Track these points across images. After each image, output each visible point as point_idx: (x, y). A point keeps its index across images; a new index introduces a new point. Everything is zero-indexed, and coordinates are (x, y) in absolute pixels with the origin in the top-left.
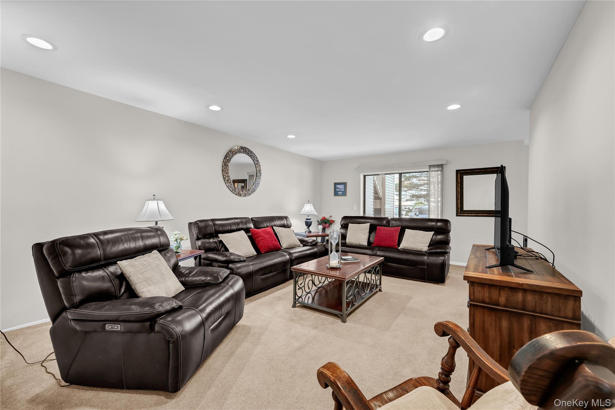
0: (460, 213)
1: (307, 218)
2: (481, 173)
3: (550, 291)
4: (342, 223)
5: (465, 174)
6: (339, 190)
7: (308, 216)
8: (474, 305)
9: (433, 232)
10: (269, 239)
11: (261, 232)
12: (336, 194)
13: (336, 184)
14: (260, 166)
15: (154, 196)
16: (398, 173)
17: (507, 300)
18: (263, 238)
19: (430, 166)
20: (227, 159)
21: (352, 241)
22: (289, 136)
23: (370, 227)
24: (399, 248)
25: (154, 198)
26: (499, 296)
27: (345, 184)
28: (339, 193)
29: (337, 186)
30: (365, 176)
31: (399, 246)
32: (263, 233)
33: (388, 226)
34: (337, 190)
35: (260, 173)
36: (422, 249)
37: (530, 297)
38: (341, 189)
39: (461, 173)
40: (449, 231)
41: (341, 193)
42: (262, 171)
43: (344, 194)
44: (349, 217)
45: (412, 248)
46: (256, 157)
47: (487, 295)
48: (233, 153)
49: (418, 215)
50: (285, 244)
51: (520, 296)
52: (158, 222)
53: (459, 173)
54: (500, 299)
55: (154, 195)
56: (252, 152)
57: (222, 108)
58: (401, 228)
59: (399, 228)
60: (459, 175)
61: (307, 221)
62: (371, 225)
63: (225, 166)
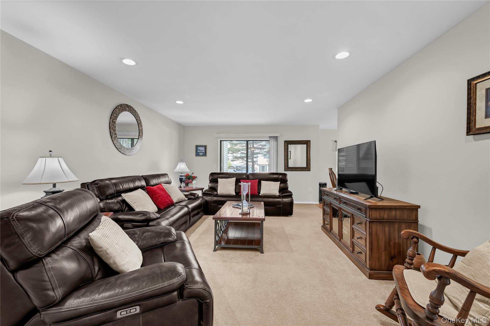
0: (287, 169)
1: (181, 175)
2: (298, 144)
3: (408, 208)
4: (210, 178)
5: (289, 144)
6: (200, 151)
7: (182, 174)
8: (372, 222)
9: (280, 182)
10: (165, 195)
11: (156, 189)
12: (197, 154)
13: (197, 146)
14: (142, 126)
15: (51, 153)
16: (246, 141)
17: (388, 215)
18: (160, 195)
19: (270, 137)
20: (115, 115)
21: (224, 192)
22: (178, 102)
23: (236, 181)
24: (260, 195)
25: (50, 154)
26: (384, 214)
27: (205, 147)
28: (200, 153)
29: (198, 148)
30: (221, 141)
31: (260, 193)
32: (158, 190)
33: (247, 179)
34: (199, 151)
35: (142, 133)
36: (276, 194)
37: (398, 212)
38: (202, 151)
39: (287, 143)
40: (287, 181)
41: (202, 154)
42: (143, 131)
43: (205, 154)
44: (217, 174)
45: (269, 194)
46: (139, 117)
47: (378, 214)
48: (120, 110)
49: (236, 171)
50: (175, 199)
51: (393, 213)
52: (56, 184)
53: (286, 143)
54: (385, 216)
55: (50, 151)
56: (136, 111)
57: (137, 64)
58: (259, 180)
59: (257, 180)
60: (286, 144)
61: (181, 177)
62: (236, 179)
63: (112, 122)
